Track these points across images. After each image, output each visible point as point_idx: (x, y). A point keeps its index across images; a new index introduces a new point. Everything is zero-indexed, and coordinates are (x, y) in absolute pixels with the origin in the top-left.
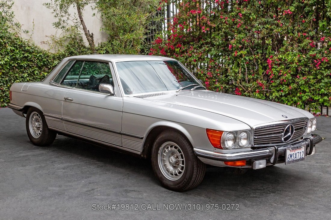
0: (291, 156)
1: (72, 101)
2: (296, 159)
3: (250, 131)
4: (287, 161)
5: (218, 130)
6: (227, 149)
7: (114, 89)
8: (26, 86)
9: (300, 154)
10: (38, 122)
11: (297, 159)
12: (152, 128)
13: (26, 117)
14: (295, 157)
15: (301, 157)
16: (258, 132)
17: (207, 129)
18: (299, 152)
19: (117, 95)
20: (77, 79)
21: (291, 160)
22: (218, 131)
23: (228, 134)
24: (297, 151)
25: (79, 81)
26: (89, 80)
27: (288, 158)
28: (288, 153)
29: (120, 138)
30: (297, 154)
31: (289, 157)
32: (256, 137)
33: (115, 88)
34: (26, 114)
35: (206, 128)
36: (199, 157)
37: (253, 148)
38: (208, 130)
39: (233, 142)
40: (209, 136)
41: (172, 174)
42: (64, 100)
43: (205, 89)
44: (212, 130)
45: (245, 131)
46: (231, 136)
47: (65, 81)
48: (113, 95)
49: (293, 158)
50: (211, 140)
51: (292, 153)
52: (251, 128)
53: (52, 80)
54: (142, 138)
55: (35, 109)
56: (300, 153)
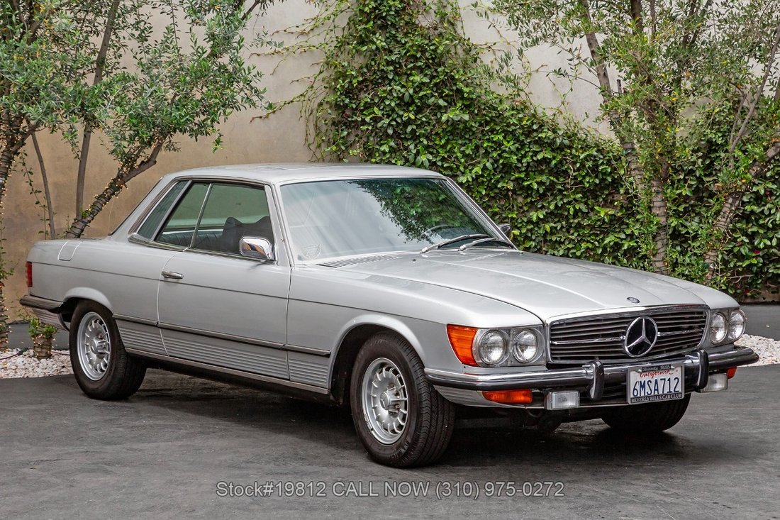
0: (642, 386)
1: (181, 281)
2: (656, 393)
3: (539, 328)
4: (632, 396)
5: (468, 327)
6: (487, 365)
7: (273, 249)
8: (69, 249)
9: (667, 383)
10: (101, 339)
11: (661, 392)
12: (348, 330)
13: (69, 328)
14: (655, 390)
15: (672, 390)
16: (559, 330)
17: (448, 325)
18: (665, 379)
19: (279, 262)
20: (193, 228)
21: (643, 395)
22: (467, 329)
23: (490, 334)
24: (658, 377)
25: (197, 233)
26: (222, 230)
27: (635, 389)
28: (634, 378)
29: (285, 359)
30: (661, 384)
31: (638, 387)
32: (556, 343)
33: (276, 247)
34: (70, 321)
35: (446, 323)
36: (436, 387)
37: (550, 367)
38: (452, 327)
39: (503, 352)
40: (454, 340)
41: (387, 430)
42: (162, 278)
43: (512, 247)
44: (457, 328)
45: (529, 329)
46: (497, 338)
47: (164, 233)
48: (271, 262)
49: (647, 390)
50: (457, 349)
51: (646, 379)
52: (543, 323)
53: (135, 231)
54: (328, 356)
55: (92, 305)
56: (669, 380)
